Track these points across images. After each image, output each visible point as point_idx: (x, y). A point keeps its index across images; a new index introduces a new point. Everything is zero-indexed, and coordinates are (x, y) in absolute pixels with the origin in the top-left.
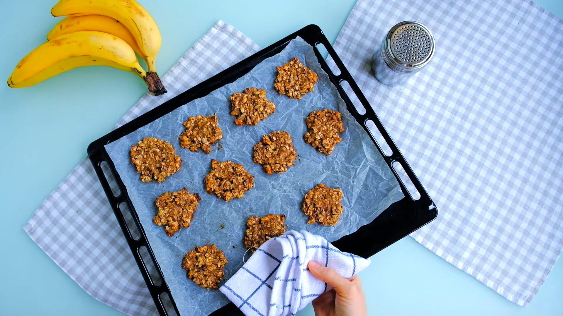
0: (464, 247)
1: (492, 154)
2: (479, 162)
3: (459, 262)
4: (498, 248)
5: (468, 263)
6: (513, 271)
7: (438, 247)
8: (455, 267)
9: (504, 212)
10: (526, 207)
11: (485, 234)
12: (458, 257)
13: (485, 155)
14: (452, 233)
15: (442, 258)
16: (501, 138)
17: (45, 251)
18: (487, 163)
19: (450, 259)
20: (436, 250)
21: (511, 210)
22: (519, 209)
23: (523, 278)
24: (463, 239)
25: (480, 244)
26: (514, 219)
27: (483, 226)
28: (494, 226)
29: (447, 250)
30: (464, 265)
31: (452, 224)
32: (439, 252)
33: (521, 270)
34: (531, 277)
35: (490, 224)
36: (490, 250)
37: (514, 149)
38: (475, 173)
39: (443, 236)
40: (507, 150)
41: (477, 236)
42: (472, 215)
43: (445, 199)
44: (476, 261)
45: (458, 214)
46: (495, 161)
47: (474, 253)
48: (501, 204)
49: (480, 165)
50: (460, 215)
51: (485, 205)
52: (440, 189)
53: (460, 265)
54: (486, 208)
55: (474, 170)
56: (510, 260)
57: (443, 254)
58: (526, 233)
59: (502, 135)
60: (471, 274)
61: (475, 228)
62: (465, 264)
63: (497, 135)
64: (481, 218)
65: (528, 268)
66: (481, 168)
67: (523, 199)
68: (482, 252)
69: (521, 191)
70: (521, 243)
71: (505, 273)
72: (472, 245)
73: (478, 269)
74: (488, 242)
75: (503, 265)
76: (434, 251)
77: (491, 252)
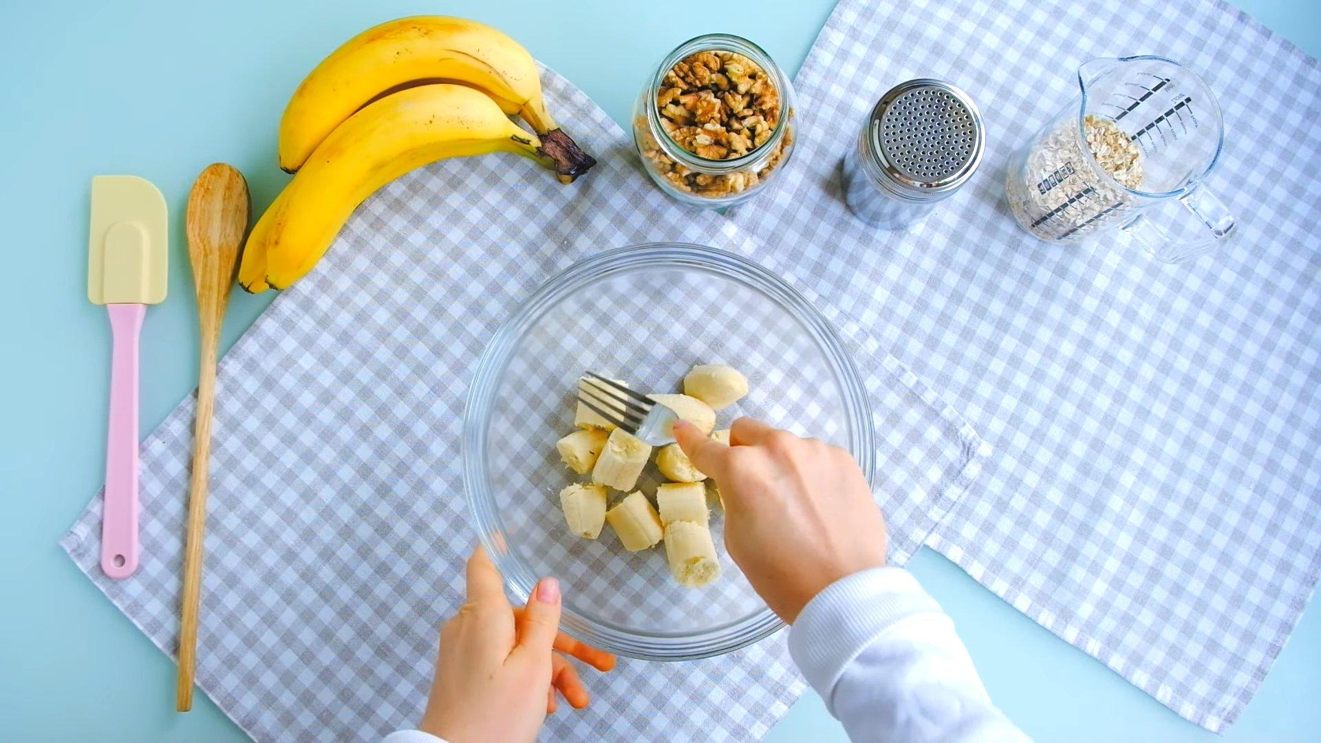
0: (1082, 592)
1: (1147, 371)
2: (1117, 391)
3: (1069, 625)
4: (1159, 594)
5: (1089, 628)
6: (1194, 650)
7: (1019, 589)
8: (1059, 638)
9: (1172, 510)
10: (1225, 498)
11: (1130, 561)
12: (1066, 615)
13: (1131, 375)
14: (1052, 557)
15: (1029, 616)
16: (1168, 334)
17: (110, 598)
18: (1136, 394)
19: (1047, 618)
20: (1015, 597)
21: (1190, 505)
22: (1209, 502)
23: (1216, 666)
24: (1078, 574)
25: (1117, 584)
26: (1196, 525)
27: (1124, 541)
28: (1150, 542)
29: (1041, 598)
30: (1079, 634)
31: (1054, 537)
32: (1023, 602)
33: (1212, 646)
34: (1236, 662)
35: (1142, 537)
36: (1141, 598)
37: (1200, 360)
38: (1106, 416)
39: (1031, 565)
40: (1183, 364)
41: (1112, 565)
42: (1100, 515)
43: (1037, 478)
44: (1108, 625)
45: (1067, 513)
46: (1153, 390)
47: (1103, 606)
48: (1167, 491)
49: (1119, 398)
50: (1072, 517)
51: (1130, 491)
52: (1025, 452)
53: (1071, 634)
54: (1132, 499)
55: (1105, 409)
56: (1187, 623)
57: (1031, 606)
58: (1225, 559)
59: (1169, 326)
60: (1096, 654)
61: (1107, 546)
62: (1081, 631)
63: (1159, 328)
64: (1120, 522)
65: (1230, 642)
66: (1122, 404)
67: (1219, 478)
68: (1122, 602)
69: (1213, 459)
70: (1213, 583)
71: (1175, 652)
72: (1099, 588)
73: (1112, 642)
74: (1136, 580)
75: (1170, 634)
76: (1010, 600)
77: (1143, 604)
